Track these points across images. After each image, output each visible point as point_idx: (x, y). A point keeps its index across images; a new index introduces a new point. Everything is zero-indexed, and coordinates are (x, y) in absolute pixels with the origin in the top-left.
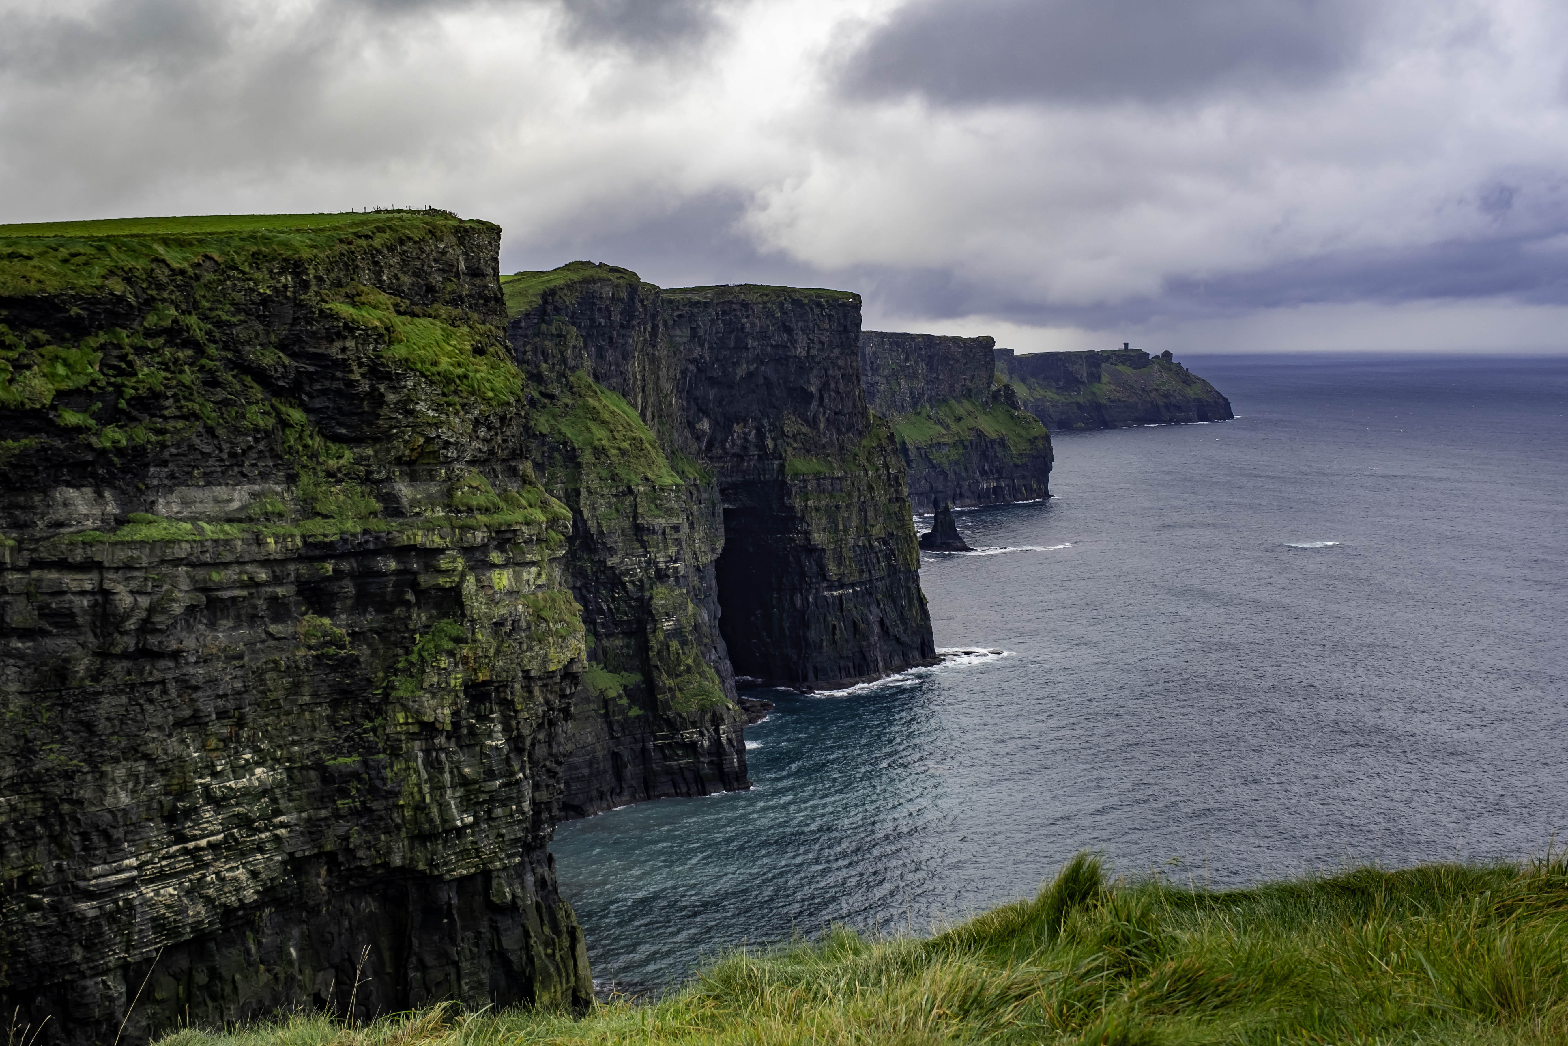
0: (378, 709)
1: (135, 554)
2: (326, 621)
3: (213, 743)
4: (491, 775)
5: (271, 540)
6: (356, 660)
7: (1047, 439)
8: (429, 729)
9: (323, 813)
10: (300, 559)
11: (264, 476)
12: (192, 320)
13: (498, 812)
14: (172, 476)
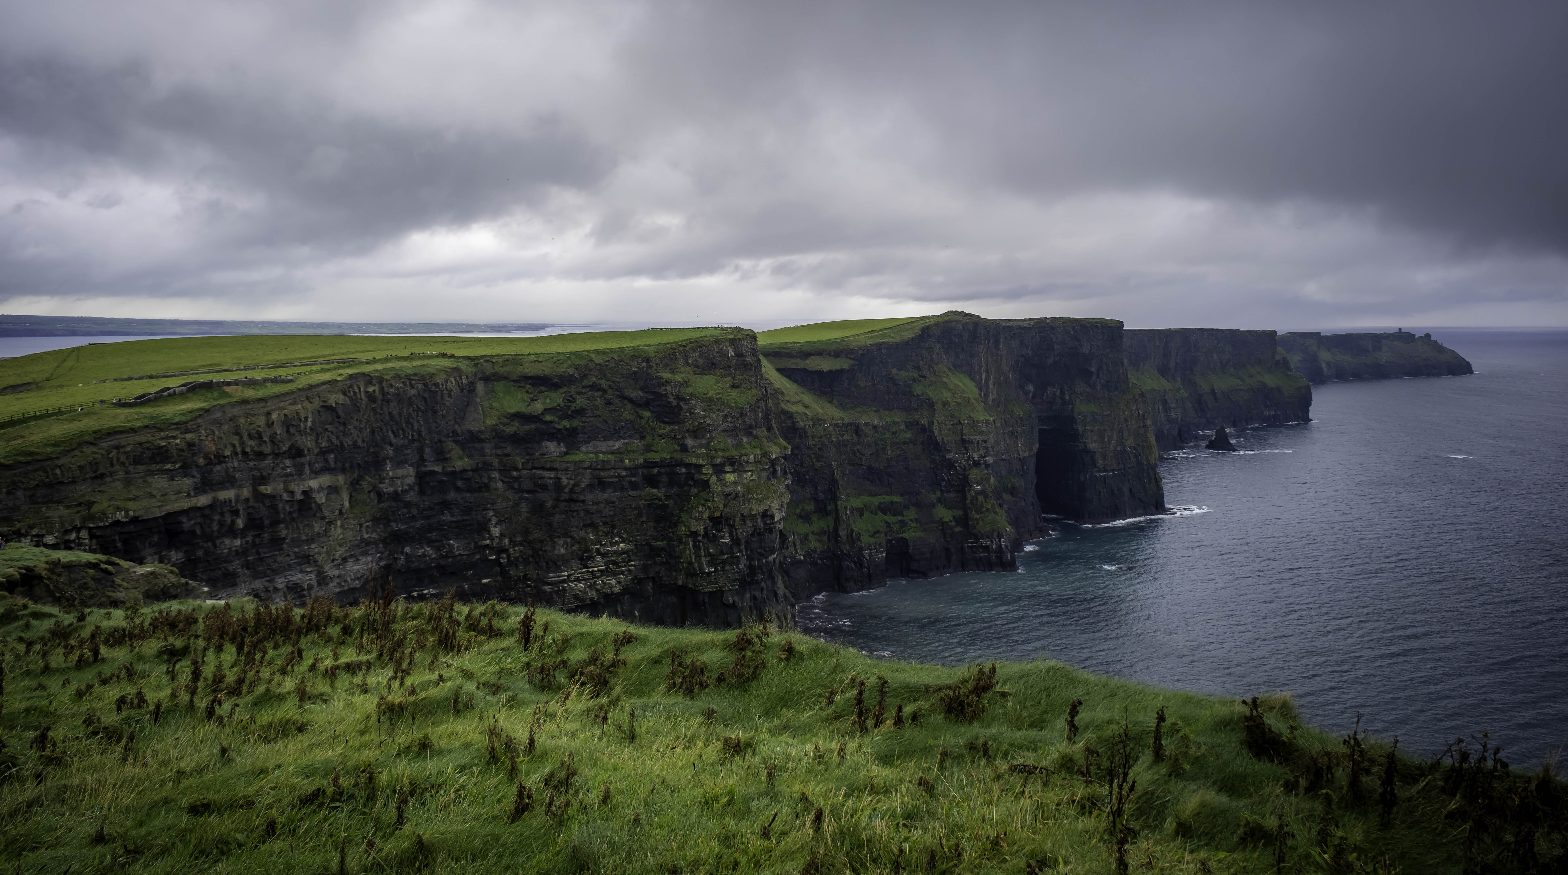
0: (675, 525)
1: (569, 465)
2: (655, 491)
3: (601, 533)
4: (722, 553)
5: (627, 461)
6: (668, 506)
7: (1308, 389)
8: (695, 534)
9: (649, 562)
10: (644, 467)
11: (630, 437)
12: (603, 382)
13: (728, 568)
14: (589, 437)
